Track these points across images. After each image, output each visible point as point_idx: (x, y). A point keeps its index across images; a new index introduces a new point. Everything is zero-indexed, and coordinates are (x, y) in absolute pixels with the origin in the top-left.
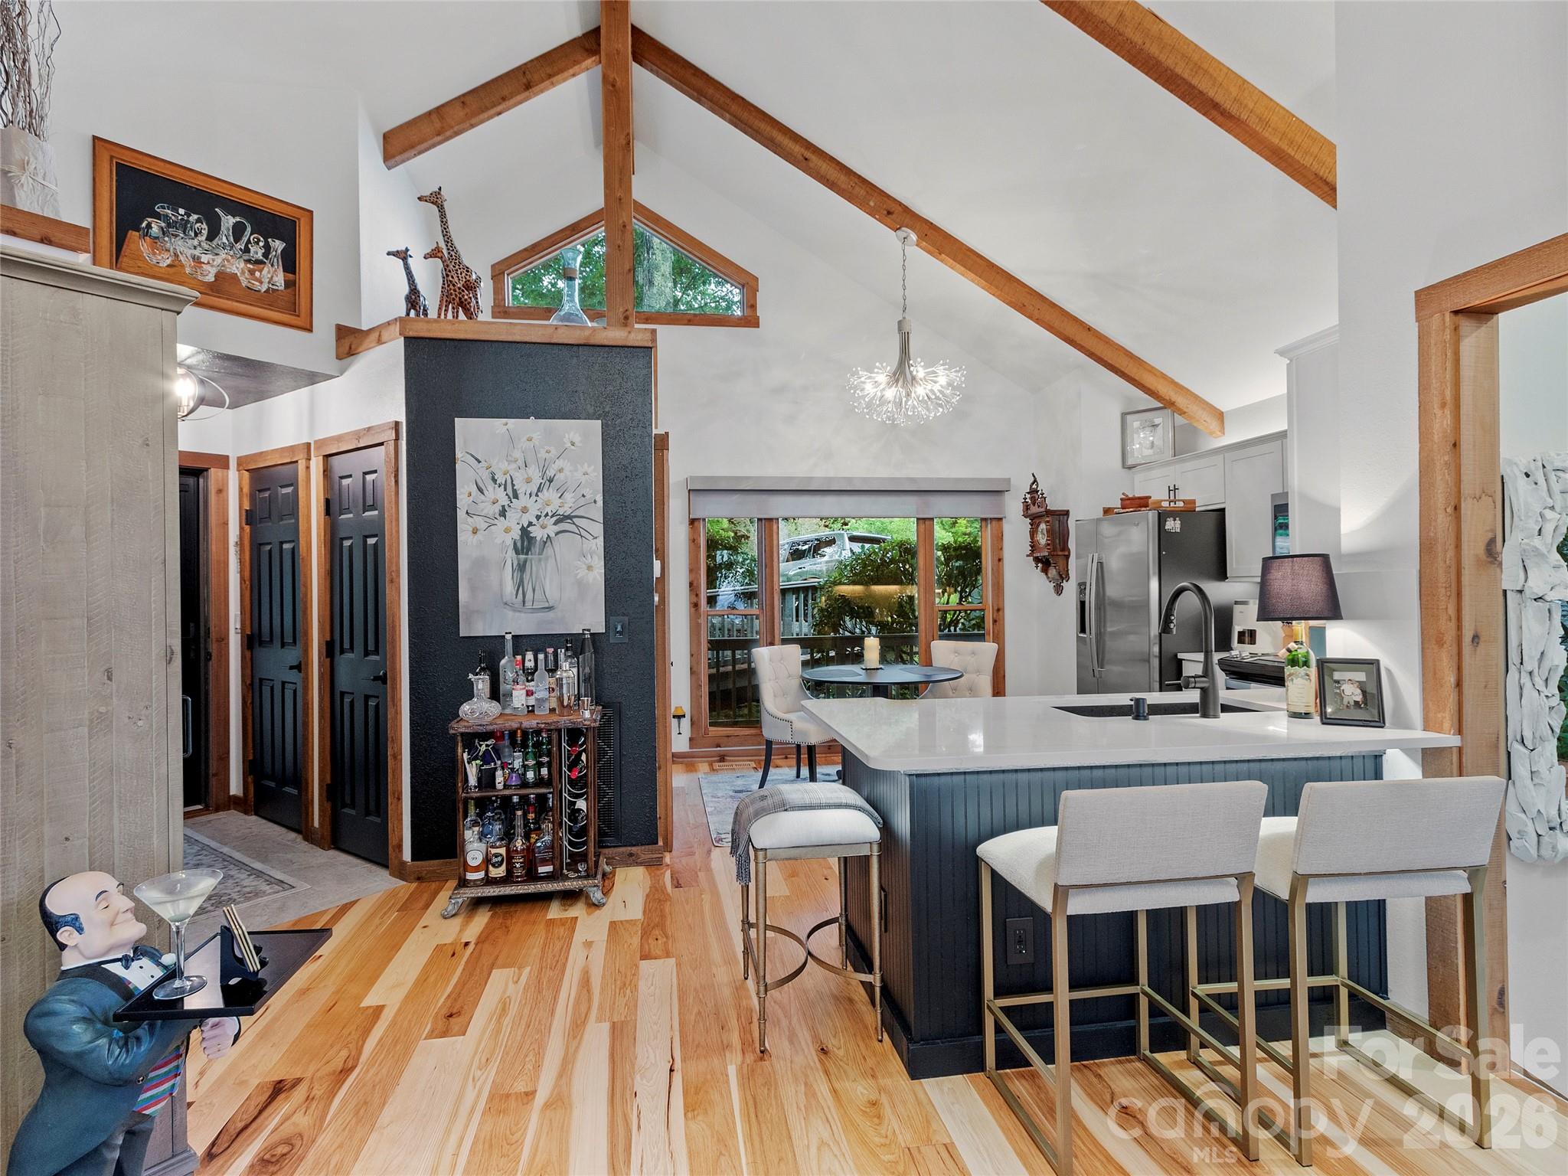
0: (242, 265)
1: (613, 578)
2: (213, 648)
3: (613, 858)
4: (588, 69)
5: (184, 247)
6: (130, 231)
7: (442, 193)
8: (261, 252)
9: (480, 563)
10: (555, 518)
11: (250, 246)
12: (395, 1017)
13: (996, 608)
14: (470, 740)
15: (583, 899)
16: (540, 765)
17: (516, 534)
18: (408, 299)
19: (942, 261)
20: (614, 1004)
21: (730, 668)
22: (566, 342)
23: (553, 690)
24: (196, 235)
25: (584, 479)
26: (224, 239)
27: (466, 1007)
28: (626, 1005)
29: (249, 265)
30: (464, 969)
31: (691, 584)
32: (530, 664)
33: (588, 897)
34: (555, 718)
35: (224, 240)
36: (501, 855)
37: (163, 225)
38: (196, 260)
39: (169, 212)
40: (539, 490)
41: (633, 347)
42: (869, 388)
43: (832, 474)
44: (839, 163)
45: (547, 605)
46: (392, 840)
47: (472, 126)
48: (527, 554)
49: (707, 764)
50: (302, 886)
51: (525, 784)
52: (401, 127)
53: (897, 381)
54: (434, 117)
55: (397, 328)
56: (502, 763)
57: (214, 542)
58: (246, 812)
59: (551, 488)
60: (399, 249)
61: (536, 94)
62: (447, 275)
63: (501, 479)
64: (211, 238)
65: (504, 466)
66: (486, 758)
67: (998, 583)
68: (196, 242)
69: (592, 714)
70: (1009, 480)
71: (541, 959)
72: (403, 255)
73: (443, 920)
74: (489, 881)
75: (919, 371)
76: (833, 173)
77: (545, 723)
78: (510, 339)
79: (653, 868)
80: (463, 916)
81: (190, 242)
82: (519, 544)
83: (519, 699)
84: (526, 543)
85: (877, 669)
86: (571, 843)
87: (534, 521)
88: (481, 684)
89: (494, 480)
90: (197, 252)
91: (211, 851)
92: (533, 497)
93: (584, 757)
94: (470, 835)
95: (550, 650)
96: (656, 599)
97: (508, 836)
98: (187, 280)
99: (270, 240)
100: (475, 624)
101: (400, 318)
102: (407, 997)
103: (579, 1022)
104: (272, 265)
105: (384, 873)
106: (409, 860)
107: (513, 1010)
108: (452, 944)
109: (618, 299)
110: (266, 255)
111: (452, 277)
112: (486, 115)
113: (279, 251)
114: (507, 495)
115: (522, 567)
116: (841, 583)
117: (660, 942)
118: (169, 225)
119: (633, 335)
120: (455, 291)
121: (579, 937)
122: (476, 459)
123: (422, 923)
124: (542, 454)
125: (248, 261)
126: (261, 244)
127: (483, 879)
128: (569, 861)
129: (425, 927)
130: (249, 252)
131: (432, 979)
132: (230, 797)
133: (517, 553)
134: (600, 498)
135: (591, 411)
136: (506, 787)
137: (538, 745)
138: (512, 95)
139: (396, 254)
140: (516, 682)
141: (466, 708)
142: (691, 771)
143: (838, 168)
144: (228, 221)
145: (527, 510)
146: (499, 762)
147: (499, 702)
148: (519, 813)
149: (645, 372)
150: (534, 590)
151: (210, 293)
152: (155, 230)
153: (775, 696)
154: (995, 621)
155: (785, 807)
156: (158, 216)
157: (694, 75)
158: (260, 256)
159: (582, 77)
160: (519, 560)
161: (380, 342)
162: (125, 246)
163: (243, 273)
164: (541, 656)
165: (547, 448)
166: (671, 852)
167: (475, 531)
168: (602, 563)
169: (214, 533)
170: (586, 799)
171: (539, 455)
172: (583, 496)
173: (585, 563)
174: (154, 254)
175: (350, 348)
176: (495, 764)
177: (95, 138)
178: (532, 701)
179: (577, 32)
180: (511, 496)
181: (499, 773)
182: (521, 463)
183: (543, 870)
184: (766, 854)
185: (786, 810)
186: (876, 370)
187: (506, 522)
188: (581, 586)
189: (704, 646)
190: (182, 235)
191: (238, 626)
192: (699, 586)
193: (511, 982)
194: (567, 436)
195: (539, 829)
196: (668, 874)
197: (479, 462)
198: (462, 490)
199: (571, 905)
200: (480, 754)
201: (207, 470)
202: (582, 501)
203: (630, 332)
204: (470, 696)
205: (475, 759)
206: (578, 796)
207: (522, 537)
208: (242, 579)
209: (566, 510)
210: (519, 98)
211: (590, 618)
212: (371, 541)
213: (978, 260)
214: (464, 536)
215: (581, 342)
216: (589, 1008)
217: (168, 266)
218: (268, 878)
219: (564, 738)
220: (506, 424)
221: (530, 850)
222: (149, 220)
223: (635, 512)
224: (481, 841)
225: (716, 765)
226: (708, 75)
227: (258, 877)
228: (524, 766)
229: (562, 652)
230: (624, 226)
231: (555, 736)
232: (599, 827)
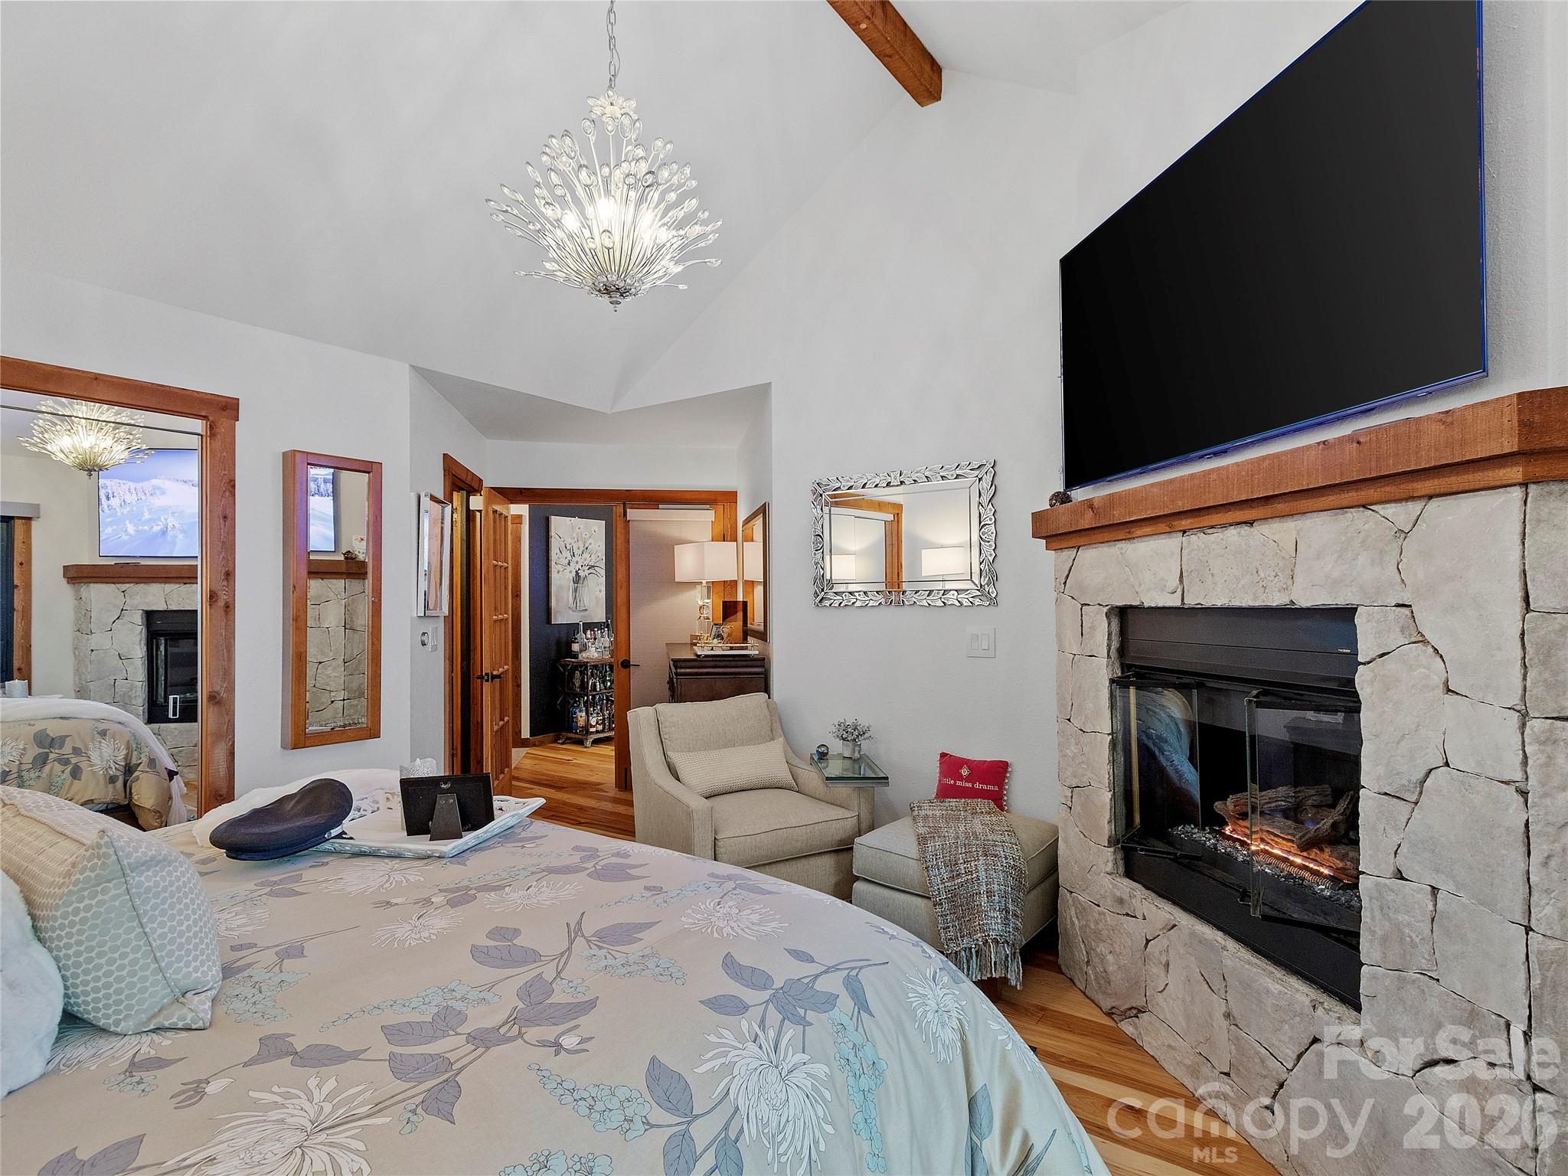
9: (560, 587)
10: (588, 567)
17: (574, 574)
25: (598, 548)
40: (582, 553)
45: (585, 609)
48: (578, 584)
59: (586, 553)
63: (568, 547)
65: (570, 541)
82: (575, 579)
84: (577, 579)
87: (580, 568)
89: (565, 547)
92: (580, 556)
100: (558, 618)
106: (529, 737)
114: (570, 554)
115: (576, 590)
122: (558, 536)
124: (584, 536)
133: (574, 583)
134: (604, 557)
135: (600, 517)
145: (579, 561)
150: (580, 601)
160: (574, 586)
165: (585, 533)
167: (558, 573)
168: (604, 588)
171: (582, 536)
172: (598, 556)
173: (598, 589)
180: (572, 556)
182: (576, 539)
187: (570, 568)
188: (597, 599)
194: (592, 528)
197: (560, 538)
198: (553, 551)
202: (598, 559)
207: (576, 575)
209: (592, 563)
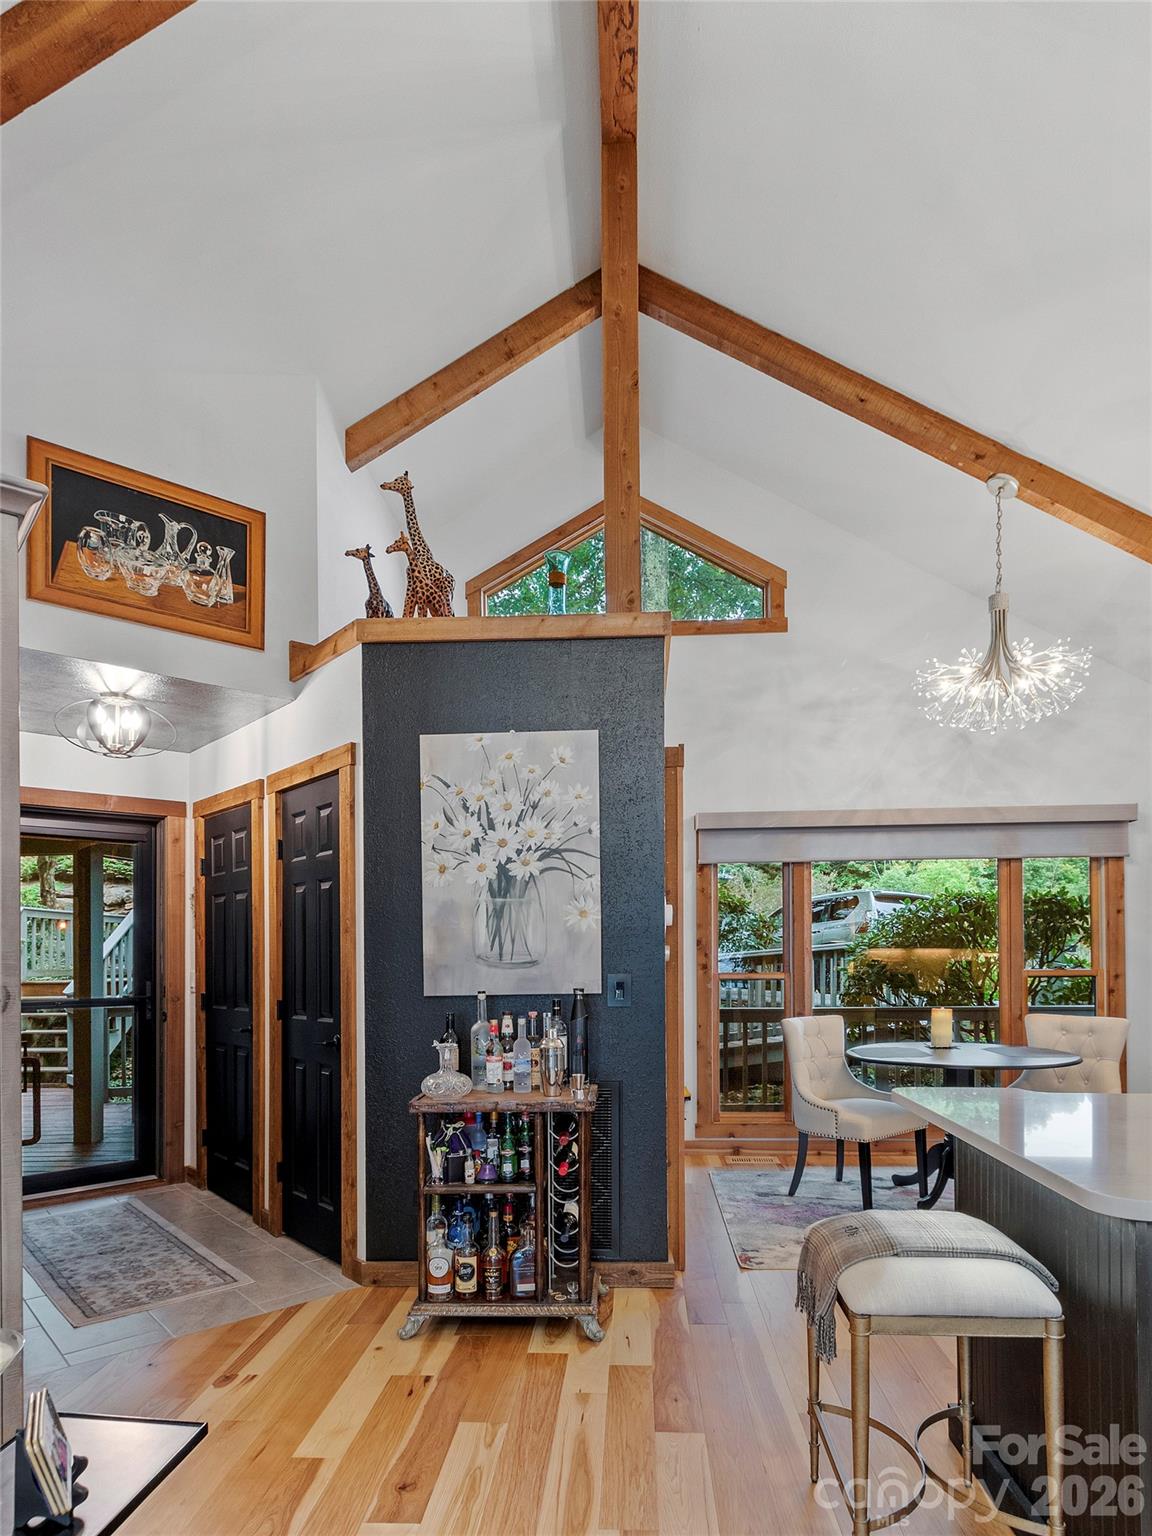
0: (188, 577)
1: (612, 927)
2: (169, 1008)
3: (610, 1275)
4: (581, 328)
5: (126, 558)
6: (67, 542)
7: (409, 478)
8: (208, 562)
9: (448, 909)
10: (539, 853)
11: (196, 555)
12: (333, 1480)
13: (1113, 974)
14: (436, 1121)
15: (573, 1329)
16: (520, 1156)
17: (492, 872)
18: (369, 604)
19: (1054, 514)
20: (624, 1499)
21: (759, 1041)
22: (555, 636)
23: (536, 1063)
24: (138, 544)
25: (575, 804)
26: (168, 547)
27: (423, 1476)
28: (641, 1503)
29: (195, 577)
30: (423, 1417)
31: (699, 942)
32: (507, 1030)
33: (579, 1326)
34: (537, 1098)
35: (169, 549)
36: (471, 1266)
37: (103, 534)
38: (138, 572)
39: (109, 519)
40: (520, 819)
41: (641, 637)
42: (946, 687)
43: (881, 806)
44: (907, 400)
45: (529, 959)
46: (345, 1235)
47: (445, 411)
48: (505, 896)
49: (717, 1157)
50: (246, 1280)
51: (500, 1180)
52: (365, 421)
53: (987, 675)
54: (403, 405)
55: (353, 634)
56: (473, 1151)
57: (170, 895)
58: (199, 1186)
59: (534, 817)
60: (359, 548)
61: (519, 365)
62: (413, 571)
63: (473, 806)
64: (153, 547)
65: (478, 790)
66: (453, 1145)
67: (1117, 942)
68: (137, 552)
69: (586, 1095)
70: (1135, 806)
71: (522, 1411)
72: (365, 555)
73: (401, 1342)
74: (457, 1297)
75: (1025, 658)
76: (898, 415)
77: (527, 1105)
78: (486, 636)
79: (662, 1292)
80: (425, 1336)
81: (131, 552)
82: (495, 885)
83: (494, 1072)
84: (503, 883)
85: (950, 1048)
86: (558, 1255)
87: (514, 856)
88: (448, 1052)
89: (466, 809)
90: (139, 564)
91: (158, 1229)
92: (513, 827)
93: (575, 1148)
94: (434, 1237)
95: (533, 1014)
96: (667, 952)
97: (480, 1243)
98: (128, 595)
99: (218, 548)
100: (439, 983)
101: (358, 622)
102: (350, 1450)
103: (575, 1523)
104: (220, 576)
105: (335, 1271)
106: (364, 1259)
107: (485, 1488)
108: (409, 1377)
109: (621, 579)
110: (213, 565)
111: (419, 572)
112: (460, 396)
113: (228, 560)
114: (481, 825)
116: (876, 946)
117: (680, 1404)
118: (109, 534)
119: (639, 622)
120: (422, 588)
121: (570, 1385)
122: (445, 784)
123: (375, 1343)
124: (524, 774)
125: (195, 572)
126: (209, 553)
127: (449, 1294)
128: (554, 1276)
129: (378, 1349)
130: (196, 562)
131: (382, 1427)
132: (184, 1168)
133: (493, 895)
134: (596, 827)
135: (585, 719)
136: (478, 1181)
137: (517, 1131)
138: (492, 367)
139: (355, 553)
140: (489, 1052)
141: (429, 1082)
142: (699, 1165)
143: (906, 407)
144: (173, 528)
145: (505, 843)
146: (469, 1151)
147: (470, 1077)
148: (494, 1215)
149: (655, 667)
150: (513, 941)
151: (153, 608)
152: (94, 539)
153: (811, 1079)
154: (1111, 991)
155: (893, 1249)
156: (96, 524)
157: (714, 314)
158: (207, 566)
159: (574, 339)
160: (495, 904)
161: (336, 653)
162: (61, 559)
163: (189, 585)
164: (522, 1021)
165: (531, 766)
166: (683, 1270)
167: (442, 870)
168: (599, 907)
169: (170, 886)
170: (578, 1202)
171: (521, 776)
172: (575, 824)
173: (576, 908)
174: (93, 566)
175: (304, 666)
176: (464, 1152)
177: (30, 439)
178: (510, 1076)
179: (569, 282)
180: (486, 828)
181: (469, 1164)
182: (498, 786)
183: (523, 1288)
184: (869, 1322)
185: (896, 1255)
186: (961, 659)
187: (479, 858)
188: (573, 936)
189: (715, 1017)
190: (123, 545)
191: (194, 986)
192: (708, 943)
193: (482, 1447)
194: (555, 750)
195: (518, 1233)
196: (682, 1302)
197: (448, 786)
198: (428, 822)
199: (557, 1336)
200: (447, 1139)
201: (163, 818)
202: (574, 831)
203: (635, 619)
204: (435, 1069)
205: (441, 1144)
206: (565, 1197)
207: (499, 876)
208: (197, 934)
209: (554, 842)
210: (499, 371)
211: (584, 975)
212: (325, 886)
213: (1109, 506)
214: (430, 877)
215: (575, 634)
216: (589, 1501)
217: (108, 580)
218: (210, 1266)
219: (551, 1123)
220: (481, 740)
221: (505, 1262)
222: (88, 528)
223: (641, 844)
224: (447, 1247)
225: (730, 1159)
226: (731, 312)
227: (200, 1264)
228: (500, 1156)
229: (547, 1016)
230: (630, 487)
231: (538, 1121)
232: (592, 1235)
